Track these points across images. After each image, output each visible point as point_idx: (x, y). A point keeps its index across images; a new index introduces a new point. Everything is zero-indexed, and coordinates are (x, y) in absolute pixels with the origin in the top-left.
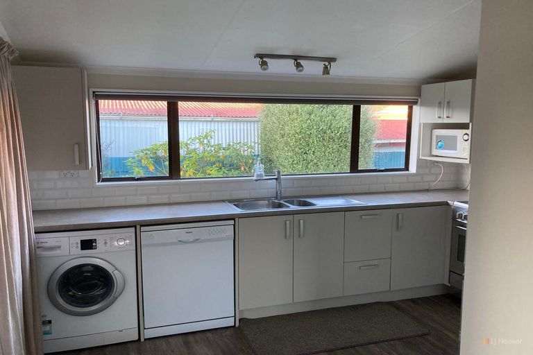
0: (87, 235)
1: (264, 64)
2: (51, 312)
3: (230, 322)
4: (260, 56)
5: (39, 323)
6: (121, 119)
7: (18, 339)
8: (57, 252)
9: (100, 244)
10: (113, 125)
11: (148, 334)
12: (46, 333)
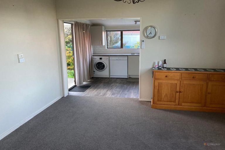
0: (101, 57)
1: (136, 23)
2: (95, 70)
3: (127, 77)
4: (136, 21)
5: (93, 71)
6: (131, 35)
7: (86, 74)
8: (96, 60)
9: (103, 59)
10: (129, 36)
11: (111, 77)
12: (94, 73)
